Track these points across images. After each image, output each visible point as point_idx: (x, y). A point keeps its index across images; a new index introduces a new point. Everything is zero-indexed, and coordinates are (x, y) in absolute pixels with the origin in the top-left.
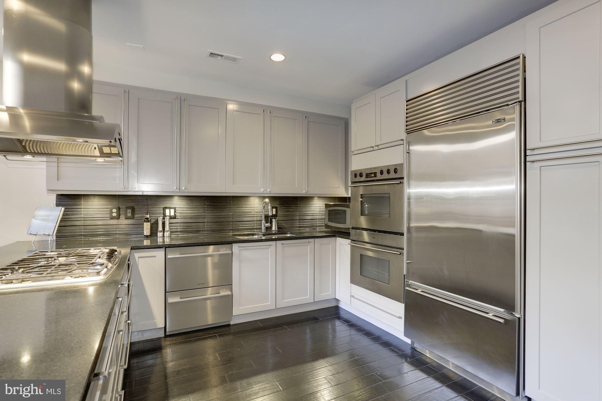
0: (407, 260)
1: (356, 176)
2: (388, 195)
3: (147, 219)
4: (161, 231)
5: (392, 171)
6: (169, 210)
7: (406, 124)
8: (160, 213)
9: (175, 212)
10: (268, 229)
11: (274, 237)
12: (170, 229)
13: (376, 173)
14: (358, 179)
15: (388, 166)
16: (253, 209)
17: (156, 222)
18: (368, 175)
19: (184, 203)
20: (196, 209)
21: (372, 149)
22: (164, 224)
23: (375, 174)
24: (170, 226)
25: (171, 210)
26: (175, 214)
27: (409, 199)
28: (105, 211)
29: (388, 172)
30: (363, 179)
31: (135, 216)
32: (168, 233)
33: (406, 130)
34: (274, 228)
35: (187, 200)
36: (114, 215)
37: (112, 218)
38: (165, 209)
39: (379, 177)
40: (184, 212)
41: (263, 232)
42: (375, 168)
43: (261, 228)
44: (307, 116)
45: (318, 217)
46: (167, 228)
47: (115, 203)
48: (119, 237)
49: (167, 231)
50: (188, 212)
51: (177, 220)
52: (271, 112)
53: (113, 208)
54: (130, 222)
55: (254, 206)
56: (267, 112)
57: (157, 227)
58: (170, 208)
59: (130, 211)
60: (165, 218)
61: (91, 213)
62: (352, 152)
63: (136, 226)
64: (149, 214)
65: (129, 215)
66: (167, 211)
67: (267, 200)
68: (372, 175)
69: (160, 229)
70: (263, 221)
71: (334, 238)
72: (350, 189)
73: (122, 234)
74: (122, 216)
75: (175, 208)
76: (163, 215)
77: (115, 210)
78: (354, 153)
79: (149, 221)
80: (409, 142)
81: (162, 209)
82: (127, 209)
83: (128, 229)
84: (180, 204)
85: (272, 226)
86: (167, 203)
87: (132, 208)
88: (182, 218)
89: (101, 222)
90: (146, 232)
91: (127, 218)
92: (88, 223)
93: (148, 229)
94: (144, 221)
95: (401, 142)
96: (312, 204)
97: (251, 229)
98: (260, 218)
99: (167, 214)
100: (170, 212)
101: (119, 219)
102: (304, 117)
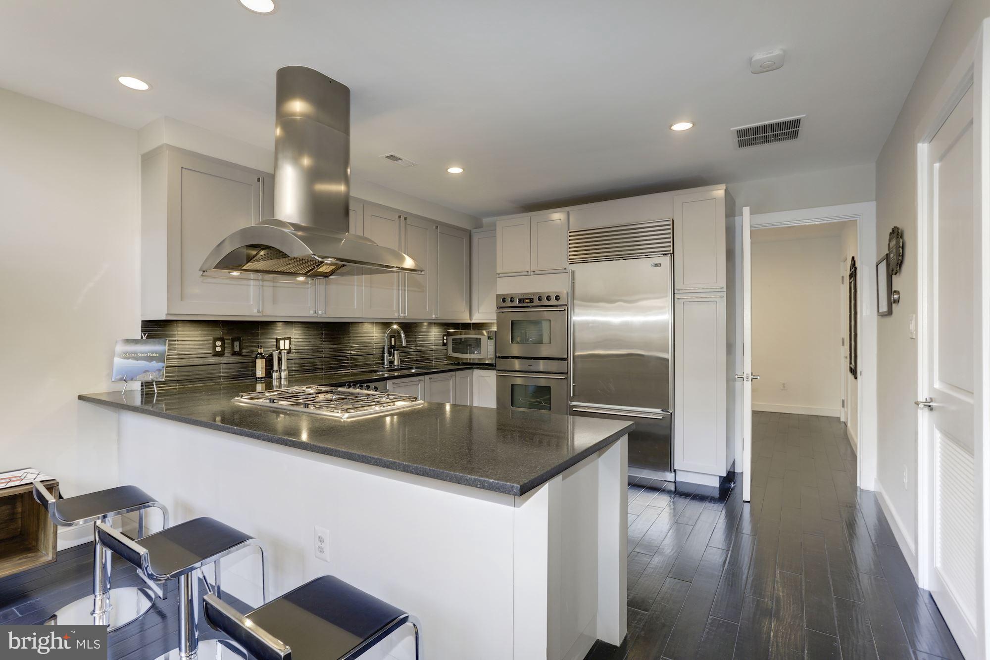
0: (574, 383)
1: (504, 301)
2: (548, 322)
3: (260, 354)
4: (277, 371)
5: (553, 298)
6: (283, 341)
8: (272, 346)
9: (290, 344)
10: (391, 363)
11: (396, 374)
12: (288, 367)
13: (533, 299)
14: (508, 304)
15: (548, 293)
16: (371, 339)
17: (271, 355)
18: (521, 301)
19: (299, 332)
20: (313, 340)
21: (526, 273)
22: (280, 359)
23: (531, 300)
24: (288, 364)
25: (286, 341)
26: (290, 347)
27: (574, 325)
28: (205, 344)
29: (540, 299)
30: (516, 303)
31: (243, 351)
32: (285, 373)
33: (569, 251)
34: (396, 363)
35: (303, 327)
36: (218, 349)
37: (217, 354)
38: (278, 340)
39: (536, 302)
40: (299, 344)
41: (387, 368)
42: (531, 294)
43: (383, 364)
44: (438, 225)
46: (284, 367)
47: (219, 333)
48: (223, 382)
49: (285, 370)
50: (304, 343)
51: (291, 356)
52: (405, 219)
53: (216, 340)
54: (237, 359)
55: (373, 335)
56: (402, 218)
57: (272, 365)
58: (284, 339)
59: (237, 344)
60: (280, 353)
61: (187, 347)
62: (499, 274)
63: (245, 365)
64: (261, 347)
65: (237, 349)
66: (282, 342)
67: (395, 327)
68: (527, 301)
69: (276, 367)
70: (386, 354)
71: (471, 370)
72: (496, 314)
73: (227, 377)
74: (228, 352)
75: (289, 338)
76: (278, 347)
77: (218, 343)
78: (501, 275)
79: (263, 358)
80: (573, 272)
81: (275, 340)
82: (233, 340)
83: (234, 370)
84: (296, 333)
85: (394, 359)
86: (280, 331)
87: (238, 339)
88: (299, 352)
89: (201, 361)
90: (260, 372)
91: (234, 354)
92: (185, 362)
93: (262, 368)
94: (256, 358)
95: (564, 271)
96: (428, 332)
97: (370, 365)
98: (379, 351)
99: (282, 347)
100: (284, 345)
101: (226, 355)
102: (435, 227)
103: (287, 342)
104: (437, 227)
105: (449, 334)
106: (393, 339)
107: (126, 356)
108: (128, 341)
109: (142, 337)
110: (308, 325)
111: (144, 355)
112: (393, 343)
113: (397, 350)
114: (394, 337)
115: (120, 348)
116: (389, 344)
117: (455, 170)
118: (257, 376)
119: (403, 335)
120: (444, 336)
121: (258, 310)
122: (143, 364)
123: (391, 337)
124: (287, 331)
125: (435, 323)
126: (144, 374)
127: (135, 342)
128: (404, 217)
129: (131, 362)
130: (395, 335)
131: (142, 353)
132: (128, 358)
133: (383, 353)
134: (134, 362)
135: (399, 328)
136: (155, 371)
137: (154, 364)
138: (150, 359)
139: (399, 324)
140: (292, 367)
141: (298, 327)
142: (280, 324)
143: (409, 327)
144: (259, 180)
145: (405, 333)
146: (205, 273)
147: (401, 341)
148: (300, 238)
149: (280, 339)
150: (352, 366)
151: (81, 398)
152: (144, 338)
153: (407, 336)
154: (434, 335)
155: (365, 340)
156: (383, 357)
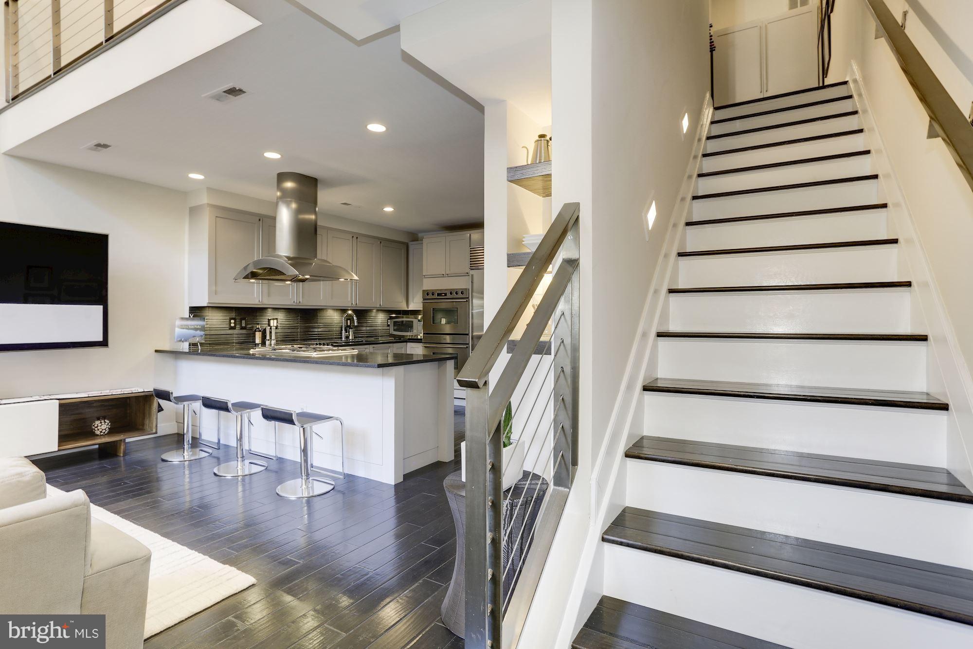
1: (428, 294)
2: (456, 309)
3: (258, 328)
4: (269, 340)
5: (460, 293)
7: (470, 258)
8: (265, 324)
9: (277, 323)
10: (347, 337)
12: (276, 338)
13: (446, 293)
14: (430, 296)
15: (457, 289)
16: (333, 321)
17: (265, 330)
18: (439, 295)
19: (283, 315)
21: (442, 276)
22: (271, 333)
23: (446, 295)
24: (276, 336)
26: (277, 325)
28: (225, 322)
29: (451, 293)
30: (436, 296)
31: (248, 327)
33: (471, 261)
34: (351, 338)
35: (285, 312)
36: (232, 325)
37: (231, 328)
38: (269, 320)
39: (449, 296)
40: (283, 323)
41: (344, 341)
42: (446, 290)
43: (341, 338)
44: (381, 240)
45: (380, 328)
46: (273, 337)
47: (233, 315)
48: (235, 345)
49: (274, 340)
50: (286, 323)
51: (278, 331)
52: (357, 238)
53: (231, 319)
54: (244, 331)
55: (334, 318)
56: (355, 238)
57: (266, 336)
58: (273, 319)
59: (243, 322)
60: (271, 329)
61: (214, 323)
62: (424, 276)
63: (248, 335)
64: (258, 324)
65: (243, 325)
66: (272, 321)
67: (350, 312)
68: (444, 295)
69: (268, 337)
70: (343, 331)
71: (406, 343)
72: (422, 304)
73: (238, 343)
74: (238, 326)
75: (277, 319)
76: (269, 325)
77: (232, 321)
78: (426, 277)
79: (260, 331)
80: (472, 276)
81: (267, 320)
82: (241, 320)
83: (242, 339)
84: (281, 316)
85: (349, 335)
86: (270, 314)
87: (244, 319)
88: (283, 328)
89: (223, 332)
90: (258, 340)
91: (242, 328)
92: (213, 332)
93: (260, 338)
94: (256, 331)
95: (467, 274)
96: (375, 316)
97: (332, 338)
98: (339, 329)
99: (272, 324)
100: (273, 323)
101: (237, 329)
102: (379, 242)
103: (275, 321)
104: (381, 243)
105: (391, 318)
106: (349, 321)
107: (182, 327)
108: (183, 319)
109: (190, 316)
110: (289, 311)
111: (193, 327)
112: (349, 324)
113: (352, 329)
114: (349, 319)
115: (178, 323)
116: (346, 324)
117: (389, 209)
118: (256, 343)
119: (355, 318)
120: (388, 319)
121: (259, 301)
122: (192, 332)
123: (347, 320)
124: (275, 314)
125: (381, 310)
126: (193, 338)
127: (186, 319)
128: (356, 237)
129: (185, 331)
130: (350, 318)
131: (191, 326)
132: (183, 328)
133: (342, 330)
134: (187, 331)
135: (353, 314)
136: (198, 337)
137: (199, 333)
138: (196, 329)
139: (354, 311)
140: (278, 338)
141: (282, 312)
142: (269, 310)
143: (362, 314)
144: (260, 220)
145: (357, 317)
146: (236, 281)
147: (354, 322)
148: (291, 264)
149: (271, 319)
150: (319, 339)
151: (156, 351)
152: (191, 317)
153: (358, 319)
154: (380, 319)
155: (328, 321)
156: (341, 333)
